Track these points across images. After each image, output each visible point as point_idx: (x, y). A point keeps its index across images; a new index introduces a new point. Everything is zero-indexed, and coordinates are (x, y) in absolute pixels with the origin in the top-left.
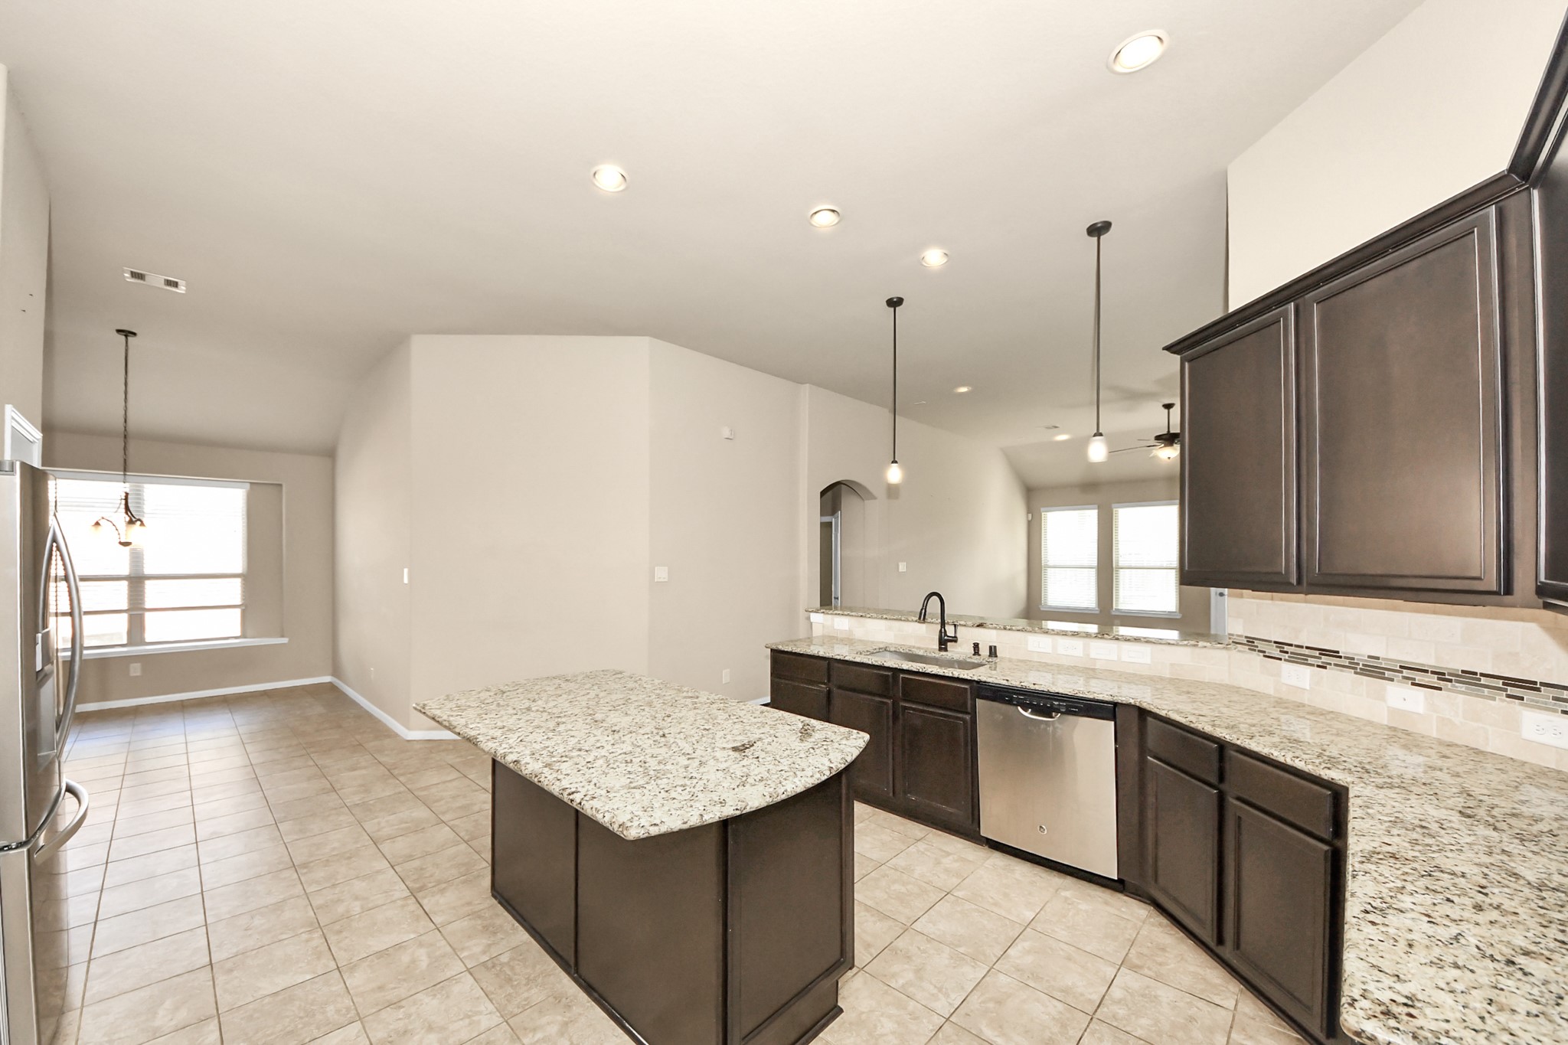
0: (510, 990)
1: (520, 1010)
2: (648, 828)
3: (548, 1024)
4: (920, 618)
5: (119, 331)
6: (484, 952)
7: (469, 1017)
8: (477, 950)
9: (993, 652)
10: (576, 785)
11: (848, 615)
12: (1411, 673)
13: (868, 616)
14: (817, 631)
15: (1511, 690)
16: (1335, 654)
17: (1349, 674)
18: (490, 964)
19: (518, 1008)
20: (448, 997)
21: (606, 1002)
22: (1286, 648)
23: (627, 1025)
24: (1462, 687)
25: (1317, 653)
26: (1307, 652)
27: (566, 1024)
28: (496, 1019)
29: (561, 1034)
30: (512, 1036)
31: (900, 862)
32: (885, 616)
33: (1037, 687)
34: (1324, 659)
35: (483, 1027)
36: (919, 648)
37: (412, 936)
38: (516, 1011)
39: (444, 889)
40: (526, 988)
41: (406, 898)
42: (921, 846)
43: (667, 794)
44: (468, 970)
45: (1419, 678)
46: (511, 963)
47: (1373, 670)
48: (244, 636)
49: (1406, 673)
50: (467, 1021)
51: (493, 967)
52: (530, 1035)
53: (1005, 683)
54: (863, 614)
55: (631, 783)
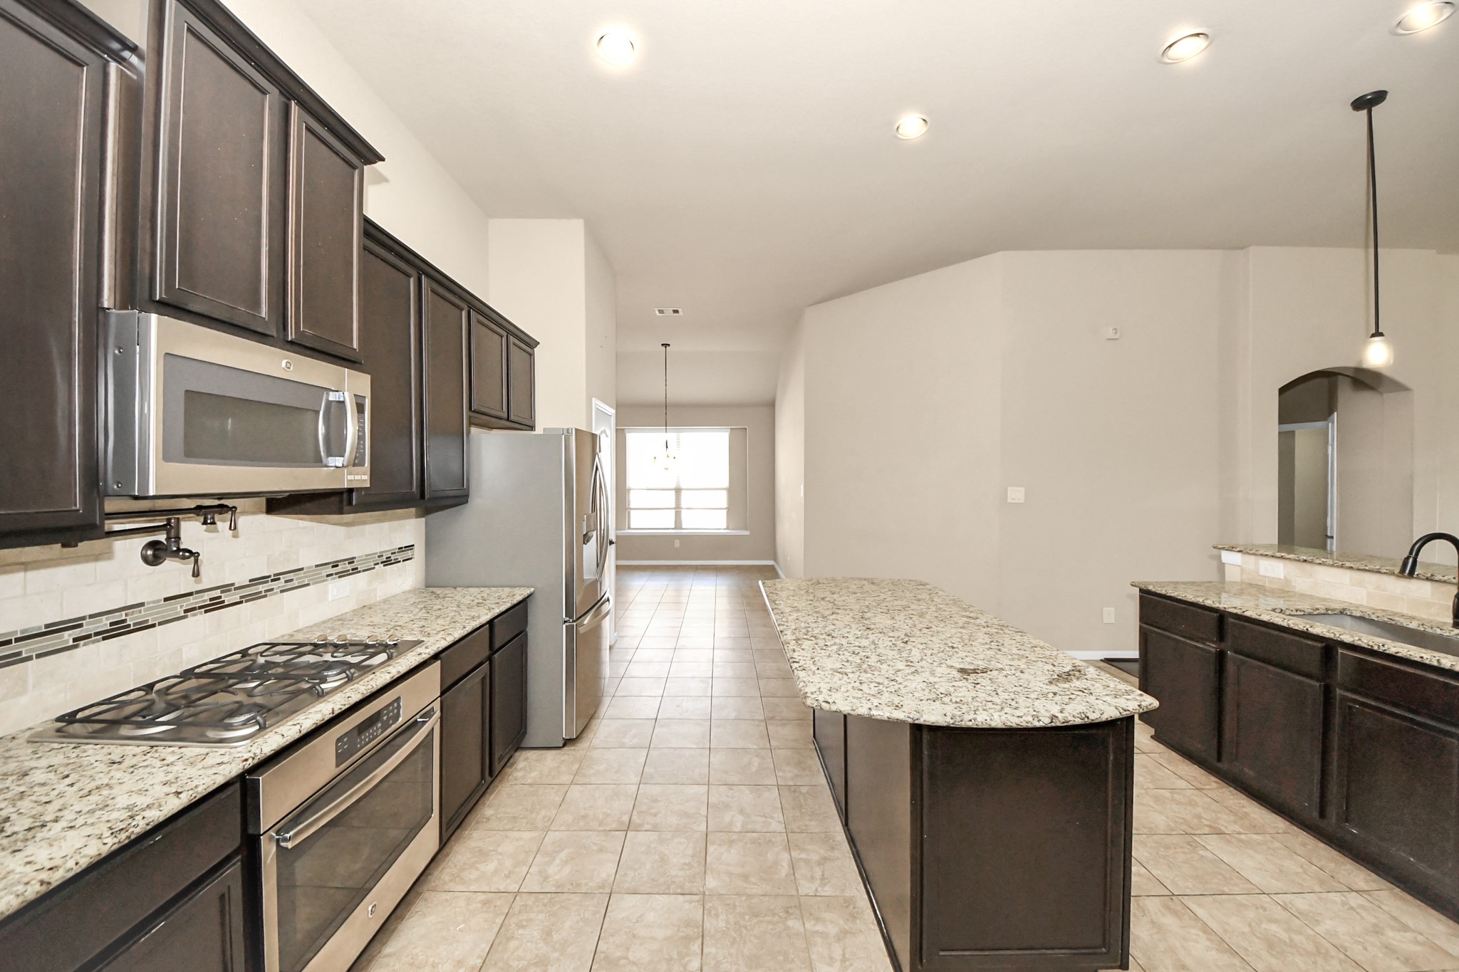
0: (798, 814)
1: (799, 831)
2: (821, 702)
3: (813, 851)
4: (1403, 570)
5: (662, 345)
6: (792, 779)
7: (766, 817)
8: (789, 775)
10: (799, 658)
13: (1318, 561)
14: (1232, 575)
18: (793, 789)
20: (759, 797)
28: (781, 828)
29: (819, 864)
31: (1301, 903)
32: (1348, 564)
35: (770, 829)
37: (755, 747)
38: (796, 830)
39: (786, 724)
41: (761, 721)
42: (1354, 899)
43: (860, 685)
44: (778, 785)
46: (806, 795)
48: (728, 528)
50: (764, 819)
51: (794, 792)
54: (1309, 559)
55: (841, 668)
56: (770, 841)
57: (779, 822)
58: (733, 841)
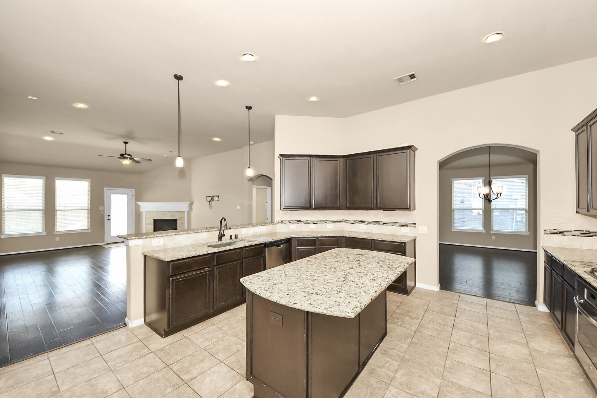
9: (236, 237)
11: (166, 236)
12: (313, 222)
15: (326, 222)
16: (301, 221)
17: (303, 224)
19: (382, 383)
21: (368, 358)
22: (290, 222)
23: (373, 351)
24: (320, 223)
25: (297, 221)
26: (295, 221)
27: (380, 367)
30: (394, 379)
33: (279, 239)
34: (298, 222)
36: (213, 242)
40: (372, 386)
45: (314, 222)
47: (307, 222)
49: (312, 222)
52: (390, 375)
53: (273, 240)
56: (401, 385)
57: (390, 391)
58: (421, 393)
